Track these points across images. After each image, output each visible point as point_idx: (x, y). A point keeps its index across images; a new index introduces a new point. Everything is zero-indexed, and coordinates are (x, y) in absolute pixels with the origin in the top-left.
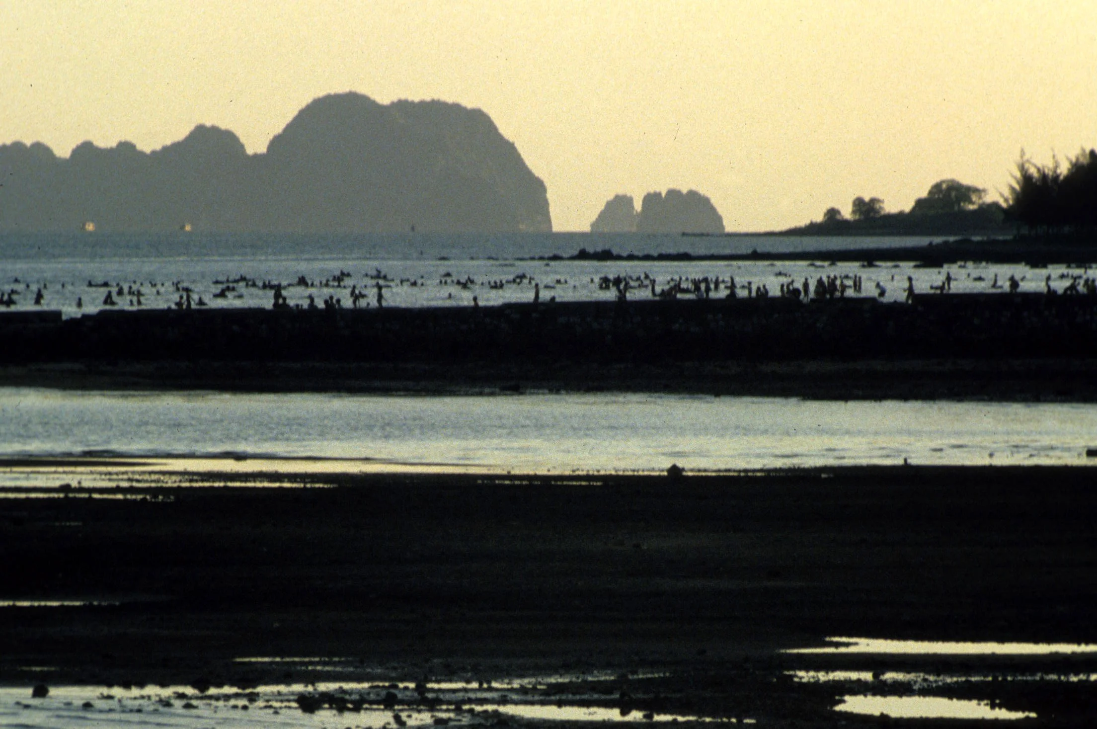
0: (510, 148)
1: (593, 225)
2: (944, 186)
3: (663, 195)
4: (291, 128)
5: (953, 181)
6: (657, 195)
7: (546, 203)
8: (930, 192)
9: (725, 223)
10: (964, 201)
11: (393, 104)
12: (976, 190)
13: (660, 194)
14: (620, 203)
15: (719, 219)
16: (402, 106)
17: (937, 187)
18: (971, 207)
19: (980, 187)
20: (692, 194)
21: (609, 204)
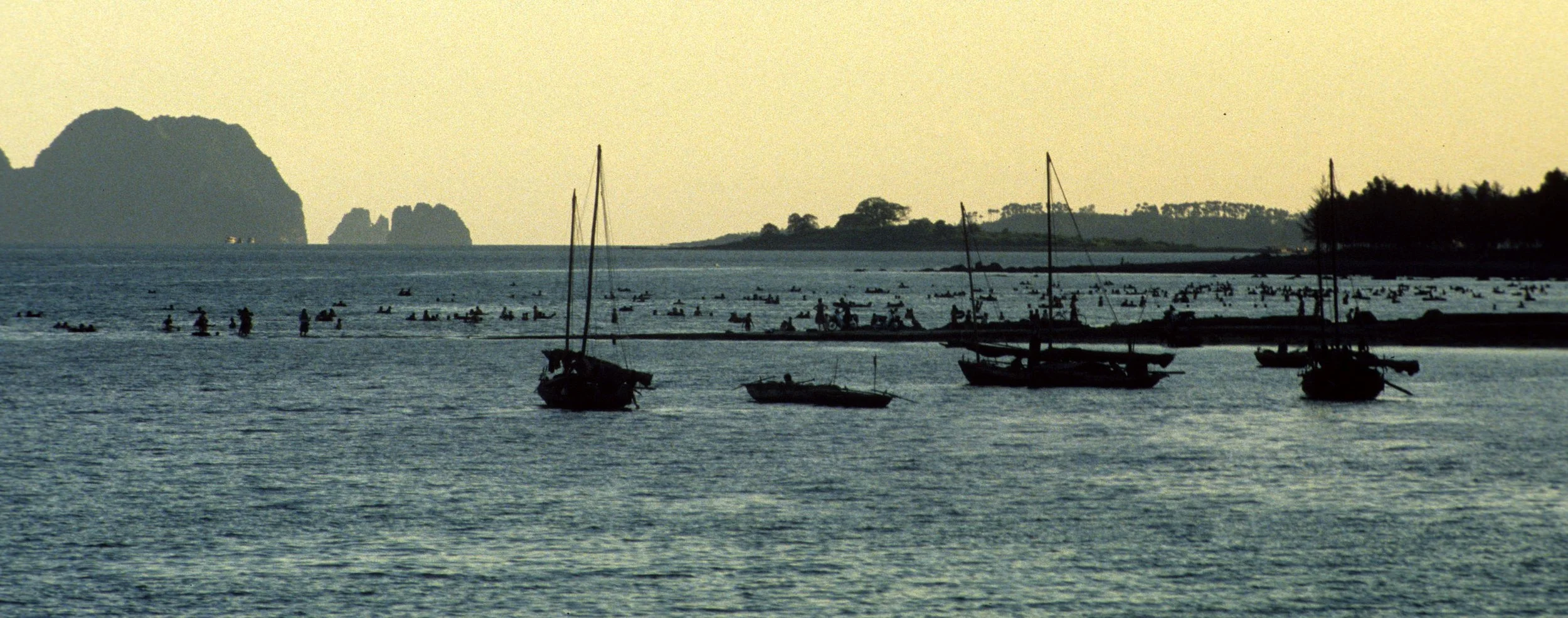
0: (267, 162)
1: (330, 238)
2: (871, 204)
3: (413, 209)
4: (58, 142)
5: (878, 199)
6: (407, 209)
7: (301, 215)
8: (858, 209)
9: (472, 236)
10: (889, 218)
11: (155, 120)
12: (901, 208)
13: (409, 208)
14: (358, 216)
15: (465, 232)
16: (164, 121)
17: (864, 204)
18: (896, 224)
19: (903, 204)
20: (441, 208)
21: (347, 217)
